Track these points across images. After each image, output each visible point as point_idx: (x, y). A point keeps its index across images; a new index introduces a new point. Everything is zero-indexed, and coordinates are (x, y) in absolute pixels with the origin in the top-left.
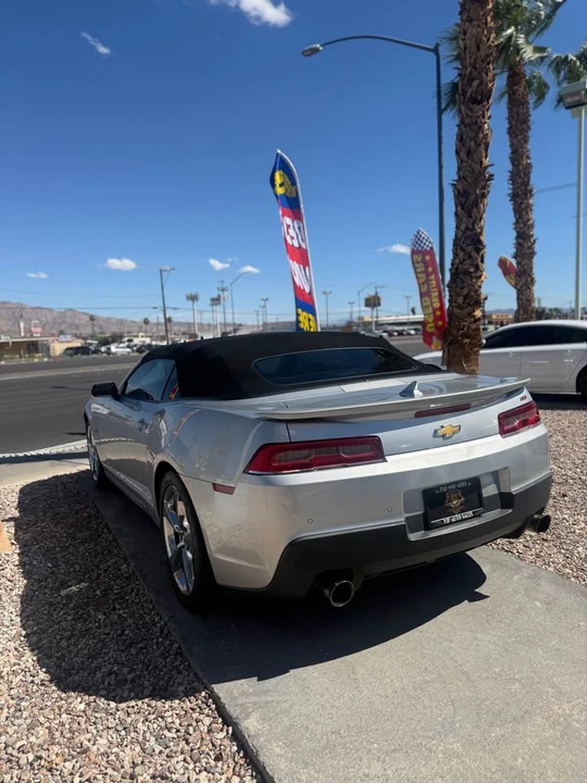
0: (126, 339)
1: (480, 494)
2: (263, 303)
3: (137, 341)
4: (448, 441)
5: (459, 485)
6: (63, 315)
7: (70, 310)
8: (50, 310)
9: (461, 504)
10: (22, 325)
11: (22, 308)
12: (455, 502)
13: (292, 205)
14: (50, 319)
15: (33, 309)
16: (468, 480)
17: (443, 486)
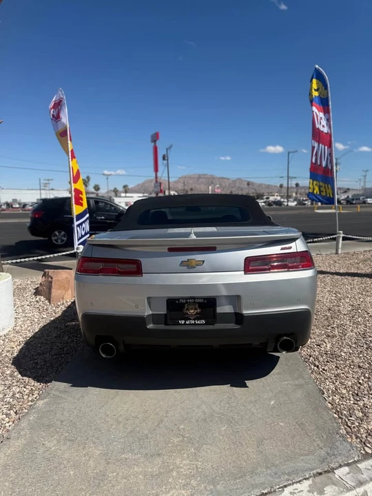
0: (265, 197)
1: (215, 310)
2: (364, 174)
3: (272, 199)
4: (191, 270)
5: (197, 301)
6: (234, 182)
7: (239, 179)
8: (228, 179)
9: (197, 314)
10: (210, 188)
11: (213, 178)
12: (192, 311)
13: (324, 104)
14: (227, 184)
15: (219, 178)
16: (205, 299)
17: (183, 298)
